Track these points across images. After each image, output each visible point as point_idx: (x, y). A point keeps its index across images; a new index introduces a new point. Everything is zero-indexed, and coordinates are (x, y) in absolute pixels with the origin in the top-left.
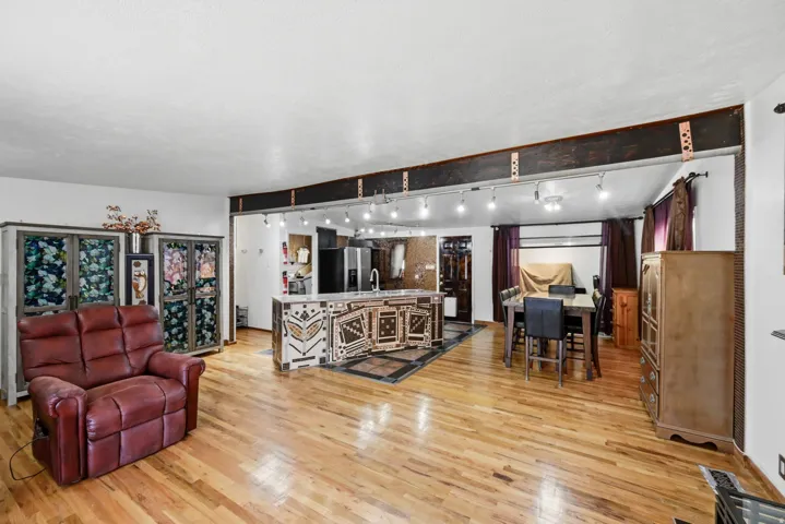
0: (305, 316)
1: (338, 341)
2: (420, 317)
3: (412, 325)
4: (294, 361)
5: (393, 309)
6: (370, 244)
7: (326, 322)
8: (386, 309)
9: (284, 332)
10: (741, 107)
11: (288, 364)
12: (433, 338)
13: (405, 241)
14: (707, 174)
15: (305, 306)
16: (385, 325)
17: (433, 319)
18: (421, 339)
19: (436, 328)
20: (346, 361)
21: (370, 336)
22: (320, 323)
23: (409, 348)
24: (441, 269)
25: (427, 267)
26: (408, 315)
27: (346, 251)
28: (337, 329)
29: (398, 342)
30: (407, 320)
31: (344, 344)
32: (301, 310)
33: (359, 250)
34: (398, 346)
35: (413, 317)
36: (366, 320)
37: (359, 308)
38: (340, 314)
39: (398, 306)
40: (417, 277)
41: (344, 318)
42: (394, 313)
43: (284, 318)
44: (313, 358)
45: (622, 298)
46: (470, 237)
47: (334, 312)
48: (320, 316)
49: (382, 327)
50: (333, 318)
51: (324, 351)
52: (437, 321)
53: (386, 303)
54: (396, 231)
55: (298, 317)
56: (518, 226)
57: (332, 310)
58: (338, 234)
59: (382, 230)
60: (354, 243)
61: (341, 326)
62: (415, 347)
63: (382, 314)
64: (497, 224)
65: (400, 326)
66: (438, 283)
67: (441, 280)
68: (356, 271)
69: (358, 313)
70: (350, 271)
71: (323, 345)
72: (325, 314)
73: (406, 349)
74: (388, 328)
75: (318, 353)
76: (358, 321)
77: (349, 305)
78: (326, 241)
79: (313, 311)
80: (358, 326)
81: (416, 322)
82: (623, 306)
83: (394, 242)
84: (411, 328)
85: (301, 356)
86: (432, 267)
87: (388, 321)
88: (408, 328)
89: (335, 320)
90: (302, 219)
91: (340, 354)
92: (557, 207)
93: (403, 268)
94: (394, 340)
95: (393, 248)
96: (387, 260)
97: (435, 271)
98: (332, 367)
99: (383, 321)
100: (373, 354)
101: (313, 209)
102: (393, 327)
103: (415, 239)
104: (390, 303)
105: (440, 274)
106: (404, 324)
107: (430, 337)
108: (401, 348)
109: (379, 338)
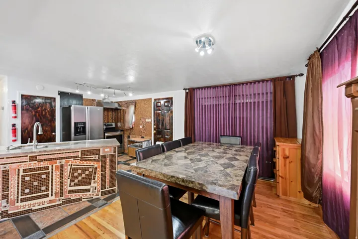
3: (73, 178)
5: (45, 164)
8: (34, 165)
13: (135, 103)
16: (31, 182)
18: (88, 190)
19: (108, 177)
23: (70, 201)
24: (154, 121)
25: (147, 120)
27: (72, 108)
29: (50, 198)
30: (66, 174)
34: (51, 201)
35: (74, 170)
39: (52, 161)
40: (141, 127)
42: (46, 168)
45: (284, 150)
46: (172, 98)
49: (26, 185)
52: (108, 171)
53: (34, 158)
58: (84, 97)
63: (25, 171)
64: (187, 87)
65: (55, 181)
66: (153, 132)
67: (155, 130)
70: (76, 124)
73: (64, 203)
74: (35, 184)
81: (80, 175)
82: (286, 158)
83: (128, 103)
84: (72, 181)
86: (150, 120)
87: (36, 178)
93: (134, 120)
95: (128, 107)
97: (151, 123)
99: (28, 178)
102: (44, 182)
103: (140, 101)
104: (38, 158)
105: (154, 125)
106: (62, 177)
107: (99, 187)
108: (57, 203)
109: (20, 197)
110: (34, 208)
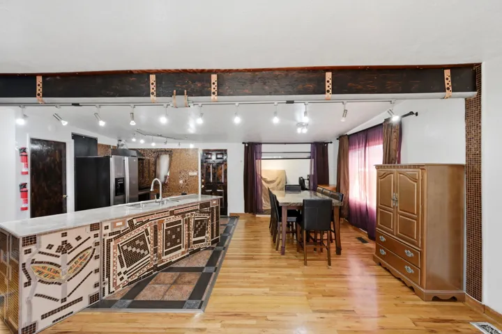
0: (65, 248)
1: (116, 267)
2: (202, 221)
3: (196, 229)
4: (44, 317)
5: (179, 218)
6: (134, 153)
7: (99, 248)
8: (172, 219)
9: (24, 279)
10: (479, 65)
11: (34, 325)
12: (212, 238)
13: (169, 152)
14: (417, 114)
15: (64, 235)
16: (171, 235)
17: (212, 221)
18: (203, 241)
19: (215, 228)
20: (128, 289)
21: (156, 251)
22: (90, 251)
23: (193, 252)
24: (202, 175)
25: (191, 174)
26: (192, 221)
27: (112, 160)
28: (115, 253)
29: (183, 250)
30: (192, 226)
31: (125, 269)
32: (57, 241)
33: (126, 159)
34: (183, 253)
35: (196, 222)
36: (151, 235)
37: (143, 223)
38: (119, 235)
39: (183, 214)
40: (181, 182)
41: (125, 238)
42: (180, 221)
43: (25, 258)
44: (80, 299)
46: (226, 151)
47: (110, 234)
48: (90, 243)
49: (168, 238)
50: (110, 241)
51: (96, 285)
52: (215, 222)
53: (172, 213)
54: (166, 143)
55: (53, 251)
56: (260, 144)
57: (109, 231)
58: (99, 142)
59: (153, 141)
60: (117, 151)
61: (120, 248)
62: (198, 250)
63: (167, 225)
64: (247, 141)
65: (185, 233)
66: (200, 187)
67: (202, 184)
68: (124, 179)
69: (141, 229)
70: (117, 180)
71: (96, 278)
72: (98, 239)
73: (191, 253)
74: (173, 237)
75: (87, 290)
76: (142, 238)
77: (131, 222)
78: (84, 149)
79: (78, 238)
80: (142, 243)
81: (199, 226)
83: (158, 153)
84: (195, 232)
85: (59, 305)
86: (195, 174)
87: (174, 231)
88: (192, 233)
89: (112, 244)
90: (58, 118)
91: (119, 282)
92: (305, 131)
93: (168, 175)
94: (180, 248)
95: (158, 157)
96: (153, 168)
97: (197, 176)
98: (109, 304)
99: (169, 232)
100: (158, 269)
101: (77, 105)
102: (179, 235)
103: (179, 151)
104: (176, 212)
105: (202, 179)
106: (189, 230)
107: (210, 237)
108: (187, 254)
109: (165, 251)
110: (173, 260)
